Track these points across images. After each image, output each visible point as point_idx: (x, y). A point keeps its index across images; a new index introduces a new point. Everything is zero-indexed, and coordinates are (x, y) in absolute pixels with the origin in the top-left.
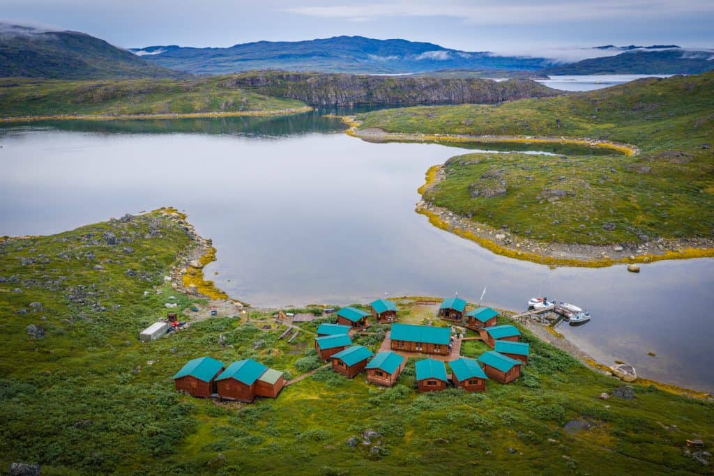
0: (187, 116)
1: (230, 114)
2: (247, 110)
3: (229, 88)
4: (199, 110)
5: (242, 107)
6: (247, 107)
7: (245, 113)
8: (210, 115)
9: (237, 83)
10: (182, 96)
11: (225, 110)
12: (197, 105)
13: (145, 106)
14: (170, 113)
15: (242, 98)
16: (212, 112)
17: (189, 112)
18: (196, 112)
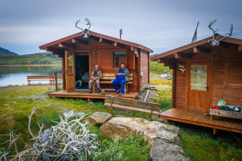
0: (23, 65)
1: (42, 65)
2: (50, 64)
3: (44, 57)
4: (29, 63)
5: (48, 63)
6: (50, 63)
7: (49, 65)
8: (34, 65)
9: (47, 55)
10: (23, 59)
11: (41, 64)
12: (29, 62)
13: (6, 62)
14: (16, 64)
15: (48, 60)
16: (35, 64)
17: (25, 64)
18: (28, 64)
